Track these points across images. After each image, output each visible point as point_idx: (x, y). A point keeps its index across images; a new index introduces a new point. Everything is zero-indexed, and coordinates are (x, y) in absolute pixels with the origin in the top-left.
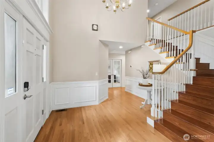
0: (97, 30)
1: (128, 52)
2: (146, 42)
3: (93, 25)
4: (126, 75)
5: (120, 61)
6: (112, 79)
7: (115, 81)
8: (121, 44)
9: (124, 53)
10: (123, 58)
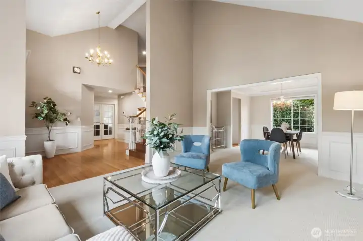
0: (79, 73)
1: (121, 96)
2: (136, 88)
3: (74, 68)
4: (119, 123)
5: (113, 106)
6: (102, 130)
7: (106, 133)
8: (111, 89)
9: (117, 97)
10: (116, 102)
